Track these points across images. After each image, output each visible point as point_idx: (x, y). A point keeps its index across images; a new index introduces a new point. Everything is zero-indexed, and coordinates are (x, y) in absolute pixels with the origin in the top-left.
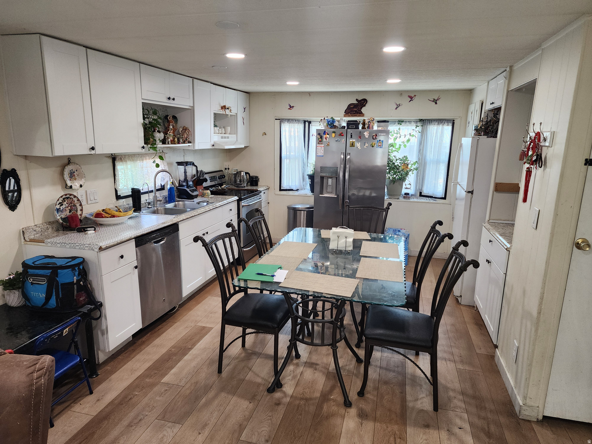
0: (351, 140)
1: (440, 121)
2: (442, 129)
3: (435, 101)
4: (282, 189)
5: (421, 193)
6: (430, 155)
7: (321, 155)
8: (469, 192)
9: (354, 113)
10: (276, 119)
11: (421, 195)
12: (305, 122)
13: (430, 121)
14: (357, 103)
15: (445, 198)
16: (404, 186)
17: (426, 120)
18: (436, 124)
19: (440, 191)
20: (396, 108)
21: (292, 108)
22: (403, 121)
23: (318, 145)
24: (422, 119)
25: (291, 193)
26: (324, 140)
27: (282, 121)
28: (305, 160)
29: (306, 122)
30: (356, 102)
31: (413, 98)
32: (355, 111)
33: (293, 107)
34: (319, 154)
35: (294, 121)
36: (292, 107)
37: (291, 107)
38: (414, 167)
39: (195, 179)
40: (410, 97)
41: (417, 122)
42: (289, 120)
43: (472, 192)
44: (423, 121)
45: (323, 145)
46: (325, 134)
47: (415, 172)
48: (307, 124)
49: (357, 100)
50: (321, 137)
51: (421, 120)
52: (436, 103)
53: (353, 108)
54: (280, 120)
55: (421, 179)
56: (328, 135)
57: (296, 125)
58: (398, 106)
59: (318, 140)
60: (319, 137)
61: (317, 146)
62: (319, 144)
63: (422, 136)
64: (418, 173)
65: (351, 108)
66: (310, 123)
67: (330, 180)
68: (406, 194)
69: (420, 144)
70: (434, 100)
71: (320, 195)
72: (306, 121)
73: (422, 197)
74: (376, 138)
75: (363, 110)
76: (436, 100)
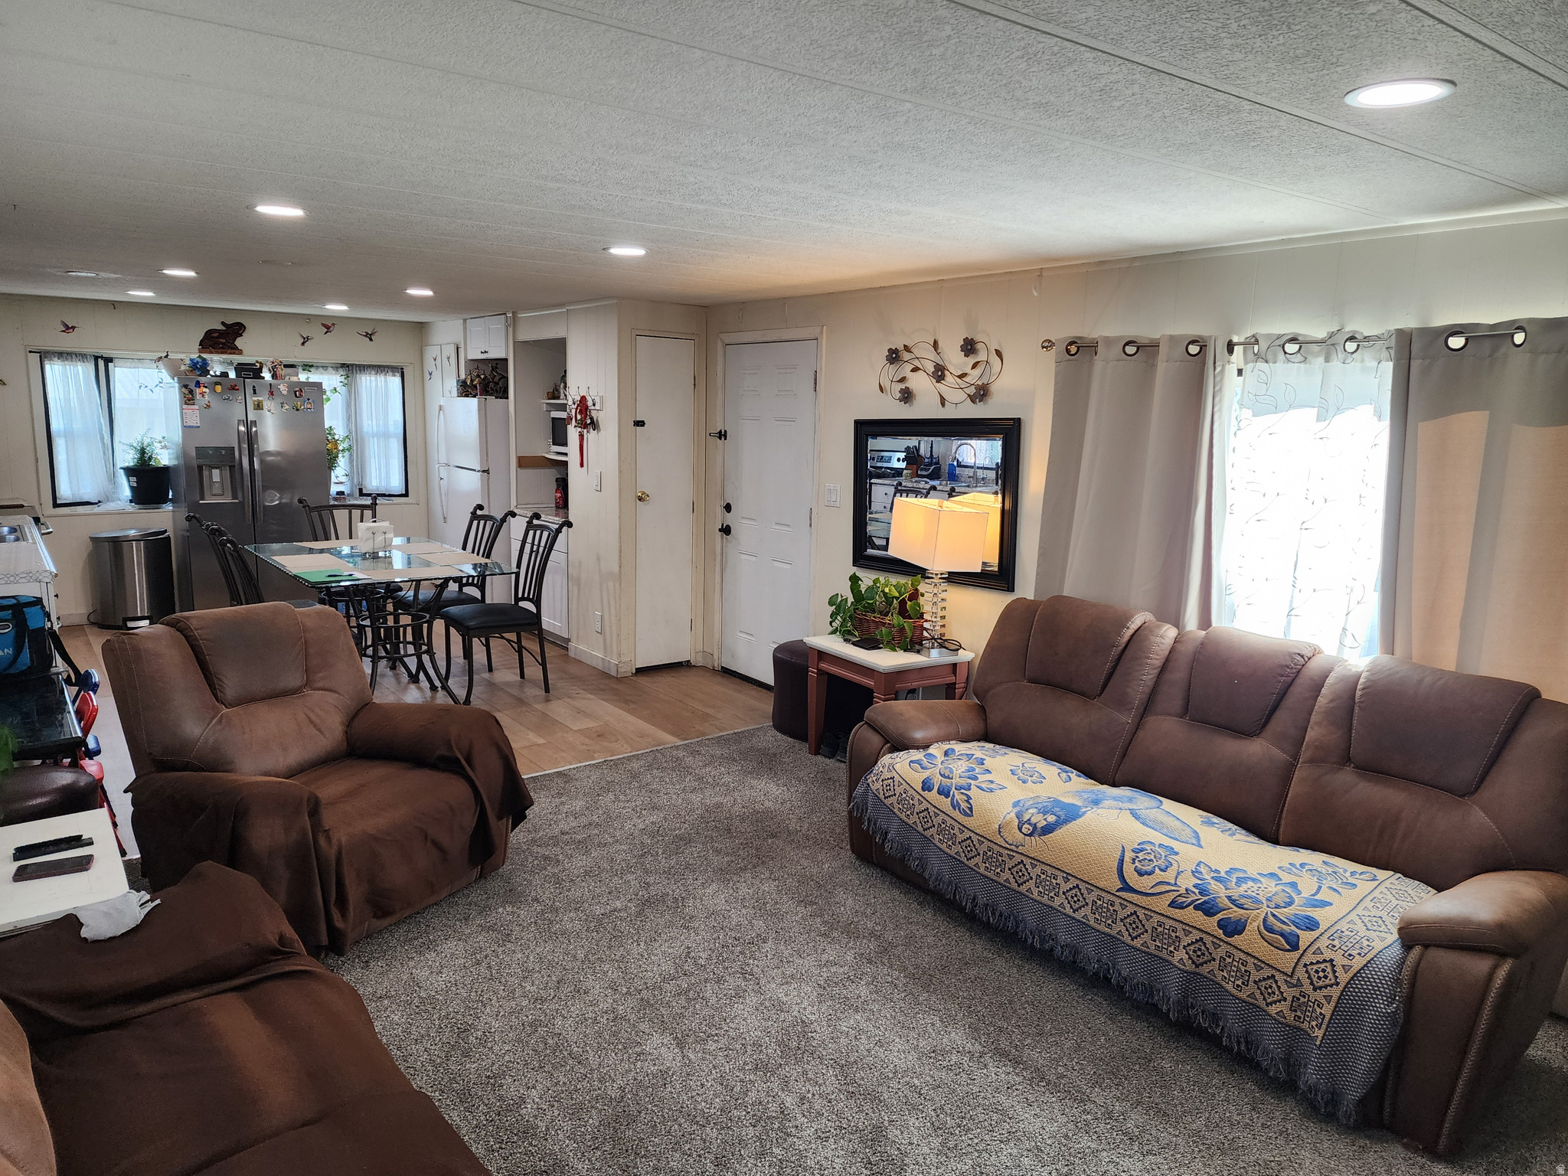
0: (256, 399)
1: (380, 369)
2: (386, 381)
3: (369, 336)
4: (58, 502)
5: (361, 490)
6: (369, 424)
7: (196, 425)
8: (484, 471)
10: (30, 352)
11: (361, 494)
12: (96, 358)
13: (363, 368)
14: (224, 328)
15: (406, 495)
16: (333, 479)
17: (352, 365)
18: (373, 372)
19: (396, 484)
20: (303, 344)
21: (71, 330)
22: (312, 366)
23: (185, 406)
24: (344, 364)
25: (80, 509)
26: (198, 397)
27: (44, 355)
29: (100, 360)
30: (222, 327)
31: (331, 329)
33: (73, 328)
34: (189, 424)
35: (74, 356)
36: (72, 328)
37: (68, 329)
38: (345, 445)
40: (324, 325)
41: (337, 368)
42: (63, 355)
43: (486, 471)
44: (348, 366)
45: (196, 407)
46: (200, 387)
47: (347, 454)
48: (101, 363)
49: (223, 323)
50: (191, 392)
51: (343, 365)
52: (371, 340)
53: (218, 337)
54: (39, 354)
55: (358, 469)
56: (206, 387)
57: (79, 363)
58: (305, 340)
59: (185, 397)
60: (187, 392)
61: (182, 409)
62: (186, 404)
63: (349, 392)
64: (351, 455)
65: (213, 337)
66: (108, 360)
67: (216, 473)
68: (338, 493)
69: (348, 405)
70: (367, 333)
71: (201, 502)
72: (100, 357)
73: (365, 498)
74: (301, 396)
75: (239, 342)
76: (370, 335)
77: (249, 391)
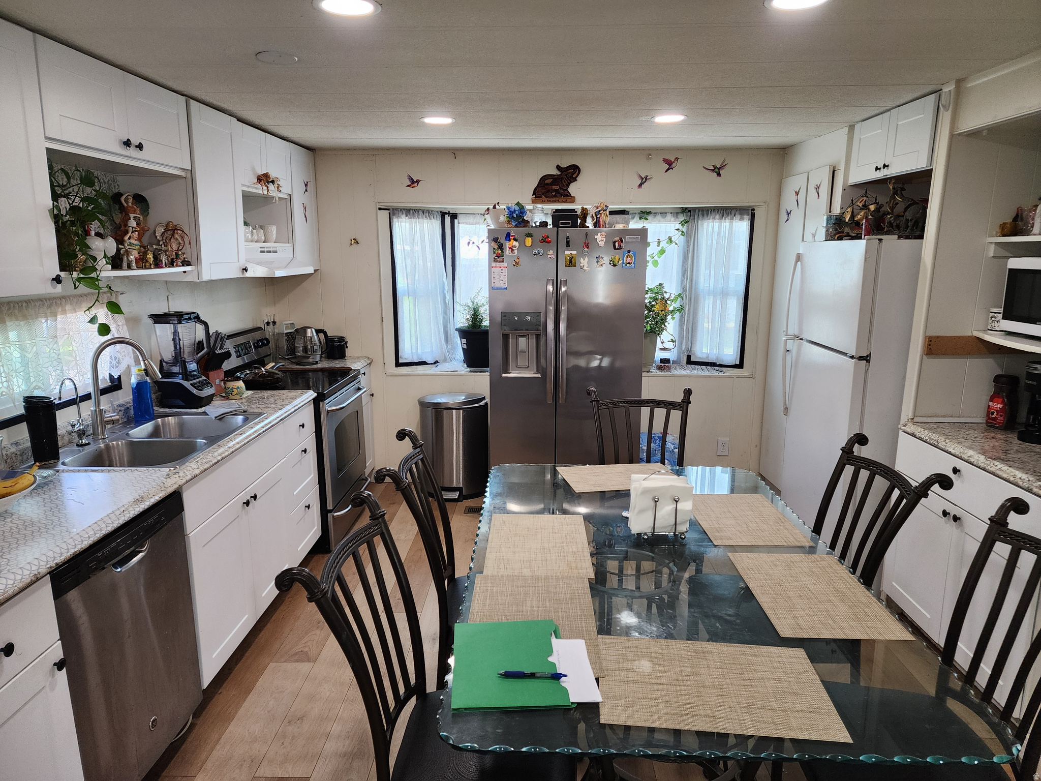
0: (567, 253)
1: (726, 211)
2: (731, 227)
3: (717, 171)
4: (400, 362)
5: (689, 357)
6: (705, 279)
7: (502, 286)
8: (861, 358)
9: (555, 196)
10: (380, 209)
11: (689, 361)
12: (443, 215)
13: (705, 212)
14: (559, 173)
15: (740, 366)
16: (659, 345)
17: (694, 209)
18: (717, 216)
19: (730, 353)
20: (640, 186)
21: (416, 184)
22: (649, 213)
23: (494, 264)
24: (686, 208)
25: (420, 369)
26: (508, 252)
27: (393, 212)
28: (449, 297)
29: (447, 216)
30: (555, 172)
31: (674, 165)
32: (556, 191)
33: (418, 181)
34: (498, 285)
35: (421, 213)
36: (416, 182)
37: (413, 183)
38: (677, 305)
39: (203, 357)
40: (666, 161)
41: (677, 213)
42: (410, 212)
43: (866, 359)
44: (690, 211)
45: (505, 264)
46: (510, 240)
47: (677, 315)
48: (448, 219)
49: (558, 167)
50: (501, 247)
51: (684, 210)
52: (719, 175)
53: (552, 184)
54: (388, 211)
55: (689, 331)
56: (516, 240)
57: (425, 221)
58: (644, 180)
59: (494, 253)
60: (496, 247)
61: (490, 267)
62: (495, 261)
63: (688, 242)
64: (682, 317)
65: (547, 184)
66: (454, 216)
67: (522, 341)
68: (662, 361)
69: (685, 258)
70: (715, 167)
71: (504, 375)
72: (446, 213)
73: (693, 366)
74: (620, 248)
75: (573, 189)
76: (719, 169)
77: (562, 243)
